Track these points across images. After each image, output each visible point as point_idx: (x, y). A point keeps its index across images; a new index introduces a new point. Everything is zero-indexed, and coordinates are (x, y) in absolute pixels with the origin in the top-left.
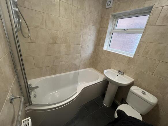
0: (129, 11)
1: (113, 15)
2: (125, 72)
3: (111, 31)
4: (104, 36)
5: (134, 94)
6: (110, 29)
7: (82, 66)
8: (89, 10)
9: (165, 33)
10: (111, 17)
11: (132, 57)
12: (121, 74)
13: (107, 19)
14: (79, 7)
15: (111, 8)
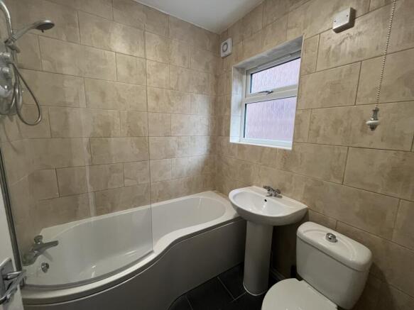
0: (264, 54)
1: (237, 69)
2: (284, 189)
3: (242, 99)
4: (227, 113)
5: (307, 243)
6: (236, 96)
7: (185, 187)
8: (184, 64)
9: (339, 83)
10: (233, 72)
11: (290, 148)
12: (275, 196)
13: (228, 77)
14: (161, 60)
15: (230, 54)
